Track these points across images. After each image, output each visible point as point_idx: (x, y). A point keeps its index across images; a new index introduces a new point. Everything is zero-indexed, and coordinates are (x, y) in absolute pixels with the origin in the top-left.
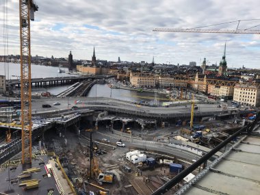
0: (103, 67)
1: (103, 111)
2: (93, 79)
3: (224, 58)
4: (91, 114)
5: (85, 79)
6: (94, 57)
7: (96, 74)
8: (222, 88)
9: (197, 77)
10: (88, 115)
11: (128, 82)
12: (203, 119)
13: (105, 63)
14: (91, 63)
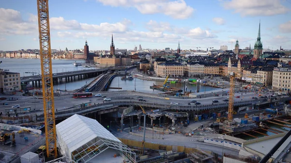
0: (123, 56)
1: (128, 106)
2: (113, 71)
3: (259, 39)
4: (115, 110)
5: (104, 71)
6: (113, 47)
7: (116, 65)
8: (259, 73)
9: (229, 63)
10: (112, 111)
11: (152, 73)
12: (240, 109)
13: (125, 52)
14: (109, 54)
